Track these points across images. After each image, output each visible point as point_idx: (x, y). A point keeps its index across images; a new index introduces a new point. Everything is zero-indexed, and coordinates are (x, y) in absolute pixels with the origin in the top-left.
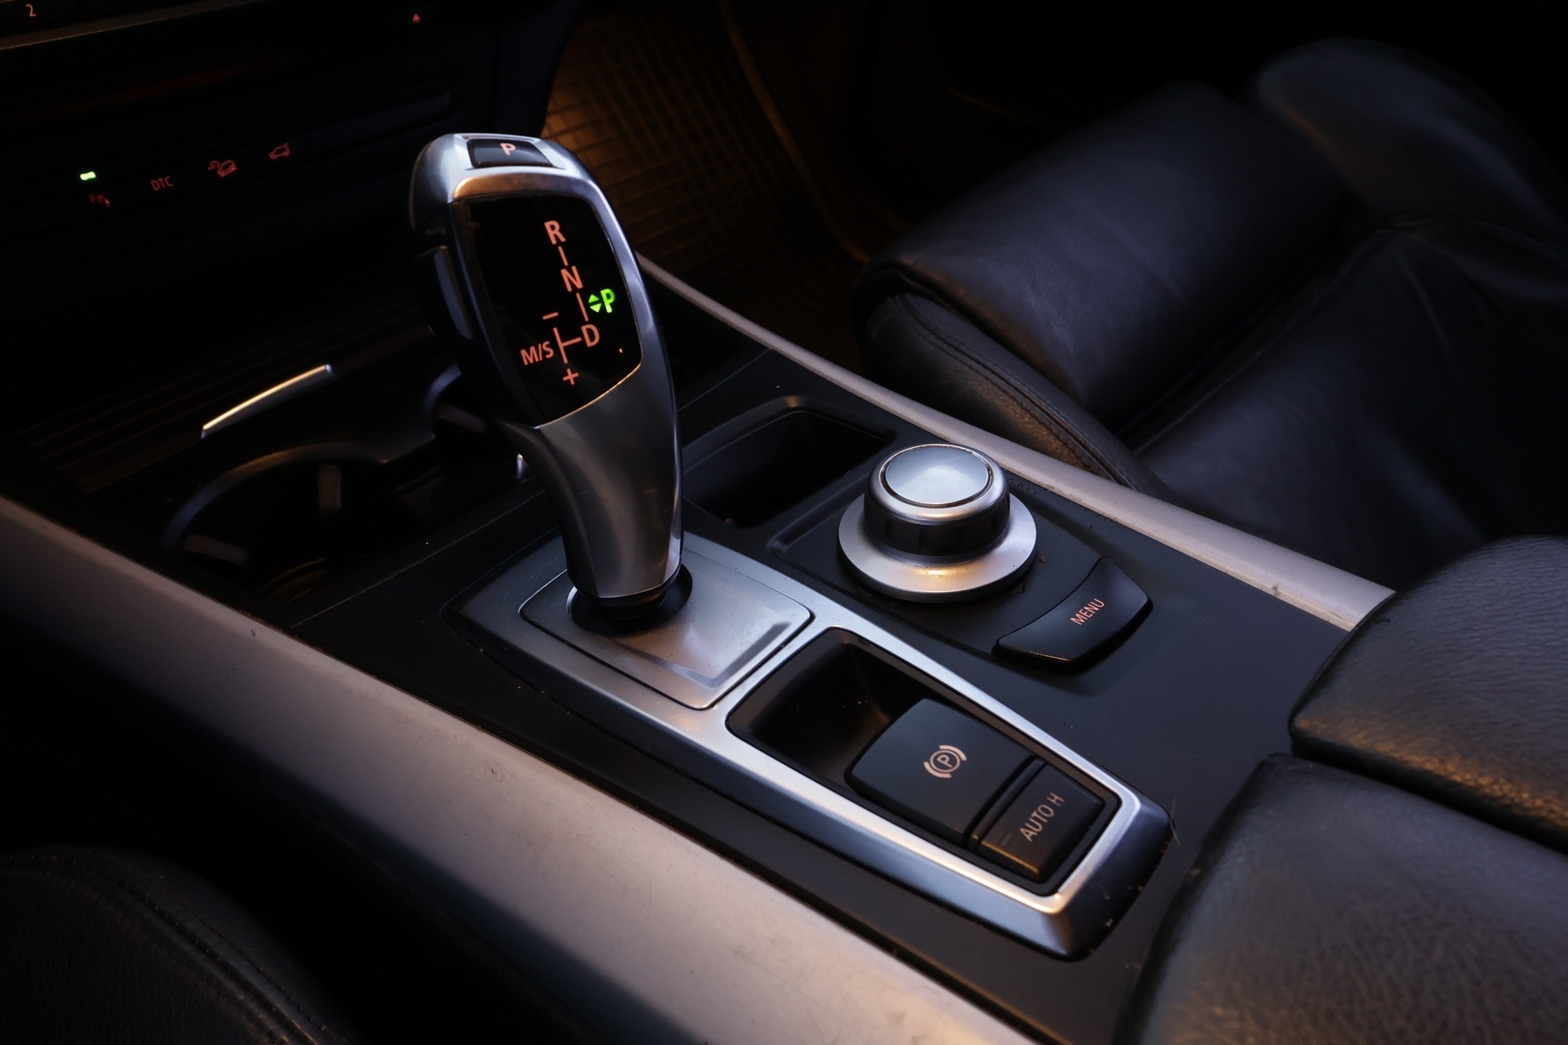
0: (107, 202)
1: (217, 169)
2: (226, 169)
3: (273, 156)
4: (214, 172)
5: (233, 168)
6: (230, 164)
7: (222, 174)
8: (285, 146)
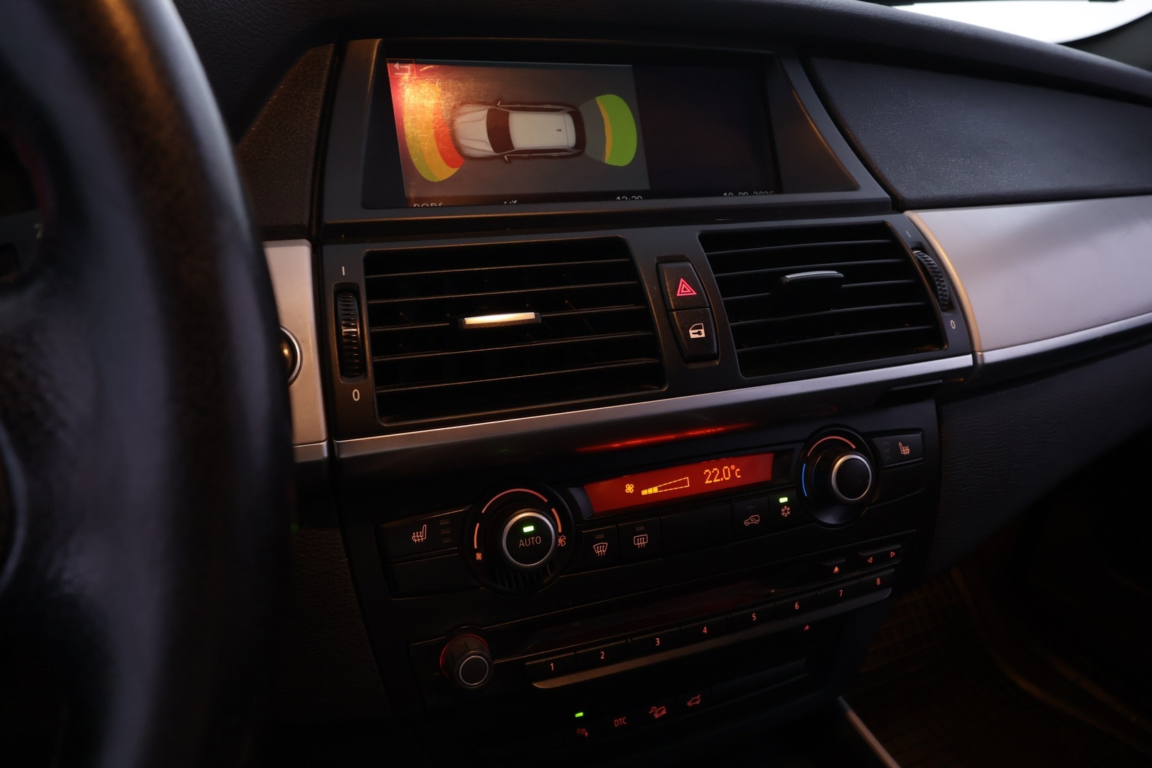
0: (586, 734)
1: (654, 712)
2: (659, 712)
3: (690, 704)
4: (653, 714)
5: (664, 712)
6: (663, 709)
7: (657, 716)
8: (698, 697)
